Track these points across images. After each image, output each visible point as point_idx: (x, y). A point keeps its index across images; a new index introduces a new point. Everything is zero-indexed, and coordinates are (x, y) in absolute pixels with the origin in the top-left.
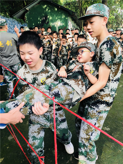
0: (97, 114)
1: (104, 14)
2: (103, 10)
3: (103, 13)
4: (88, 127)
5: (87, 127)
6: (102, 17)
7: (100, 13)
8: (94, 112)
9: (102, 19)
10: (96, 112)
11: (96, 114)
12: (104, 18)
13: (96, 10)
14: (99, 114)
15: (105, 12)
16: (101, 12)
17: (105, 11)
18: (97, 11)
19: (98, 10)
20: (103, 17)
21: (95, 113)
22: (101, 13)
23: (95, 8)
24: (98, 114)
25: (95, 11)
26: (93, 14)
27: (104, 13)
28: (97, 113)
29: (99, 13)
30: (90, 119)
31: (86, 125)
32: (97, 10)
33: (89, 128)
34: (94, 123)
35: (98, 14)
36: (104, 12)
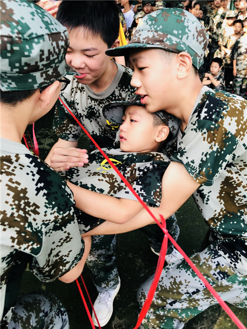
0: (216, 273)
1: (178, 44)
2: (175, 32)
3: (175, 40)
4: (172, 285)
5: (171, 283)
6: (171, 54)
7: (165, 39)
8: (209, 262)
9: (174, 57)
10: (214, 266)
11: (212, 272)
12: (181, 56)
13: (153, 29)
14: (220, 278)
15: (185, 37)
16: (169, 36)
17: (184, 33)
18: (156, 34)
19: (160, 30)
20: (178, 53)
21: (210, 268)
22: (168, 39)
23: (152, 24)
24: (218, 276)
25: (151, 35)
26: (143, 42)
27: (178, 40)
28: (215, 271)
29: (162, 41)
30: (189, 272)
31: (172, 277)
32: (156, 31)
33: (174, 289)
34: (193, 287)
35: (158, 43)
36: (181, 39)
